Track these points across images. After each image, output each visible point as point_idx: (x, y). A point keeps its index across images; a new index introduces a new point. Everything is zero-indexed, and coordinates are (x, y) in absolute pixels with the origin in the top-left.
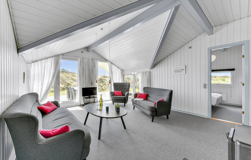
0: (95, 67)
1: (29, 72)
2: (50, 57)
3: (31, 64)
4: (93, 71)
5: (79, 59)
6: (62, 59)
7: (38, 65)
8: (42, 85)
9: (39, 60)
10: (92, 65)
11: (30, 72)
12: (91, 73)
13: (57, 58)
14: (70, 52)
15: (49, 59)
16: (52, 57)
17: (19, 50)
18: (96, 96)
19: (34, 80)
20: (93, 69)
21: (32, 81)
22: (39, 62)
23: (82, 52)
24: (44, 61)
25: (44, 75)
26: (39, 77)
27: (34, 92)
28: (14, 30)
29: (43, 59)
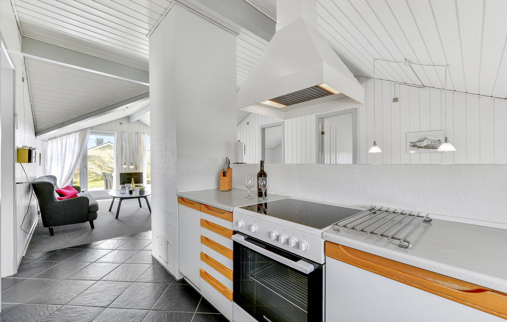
0: (140, 144)
1: (45, 151)
2: (73, 132)
3: (47, 141)
4: (137, 149)
5: (116, 133)
6: (90, 134)
7: (57, 143)
8: (63, 168)
9: (58, 137)
10: (136, 141)
11: (46, 153)
12: (135, 152)
13: (83, 133)
14: (102, 124)
15: (72, 135)
16: (76, 132)
17: (37, 133)
18: (141, 185)
19: (51, 162)
20: (138, 148)
21: (49, 164)
22: (59, 139)
23: (121, 124)
24: (64, 138)
25: (65, 155)
26: (58, 160)
27: (51, 175)
28: (34, 120)
29: (64, 135)
